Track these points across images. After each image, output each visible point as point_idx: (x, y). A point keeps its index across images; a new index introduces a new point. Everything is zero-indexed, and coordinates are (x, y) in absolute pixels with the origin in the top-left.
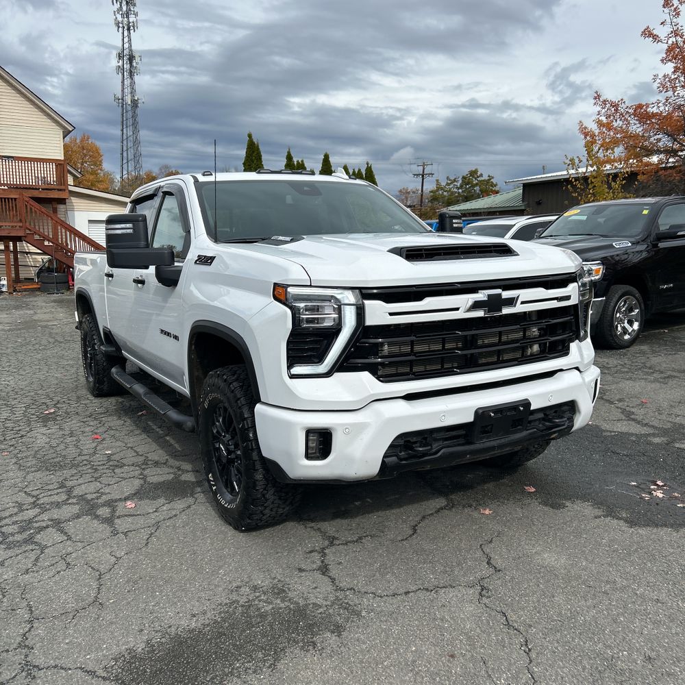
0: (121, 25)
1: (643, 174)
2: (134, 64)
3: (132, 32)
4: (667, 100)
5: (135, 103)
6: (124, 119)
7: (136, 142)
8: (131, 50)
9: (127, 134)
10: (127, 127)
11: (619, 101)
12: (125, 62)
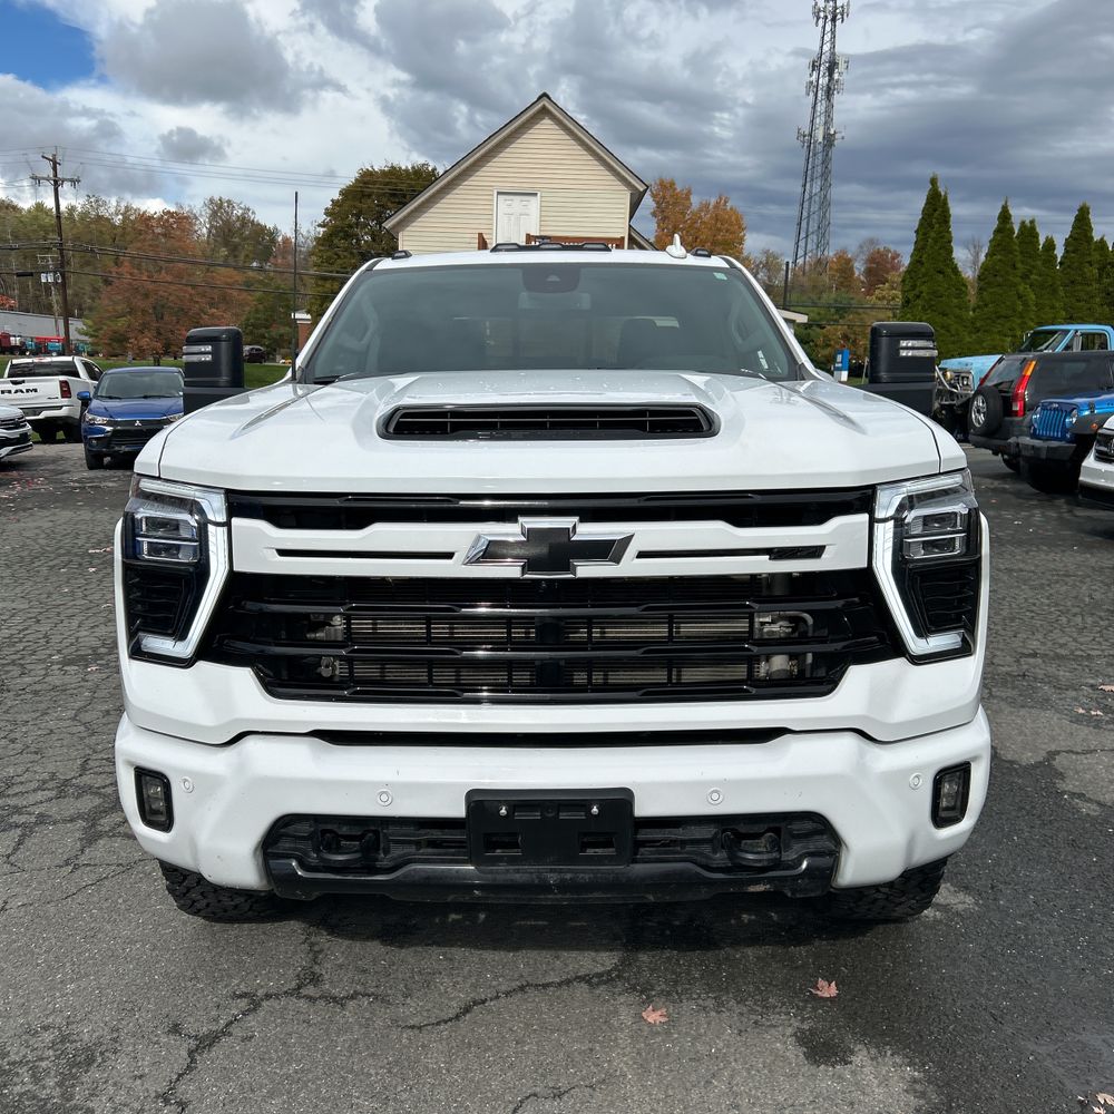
0: (822, 15)
2: (836, 76)
3: (838, 23)
5: (829, 139)
6: (810, 167)
7: (825, 203)
8: (833, 54)
9: (811, 192)
10: (812, 180)
12: (821, 73)
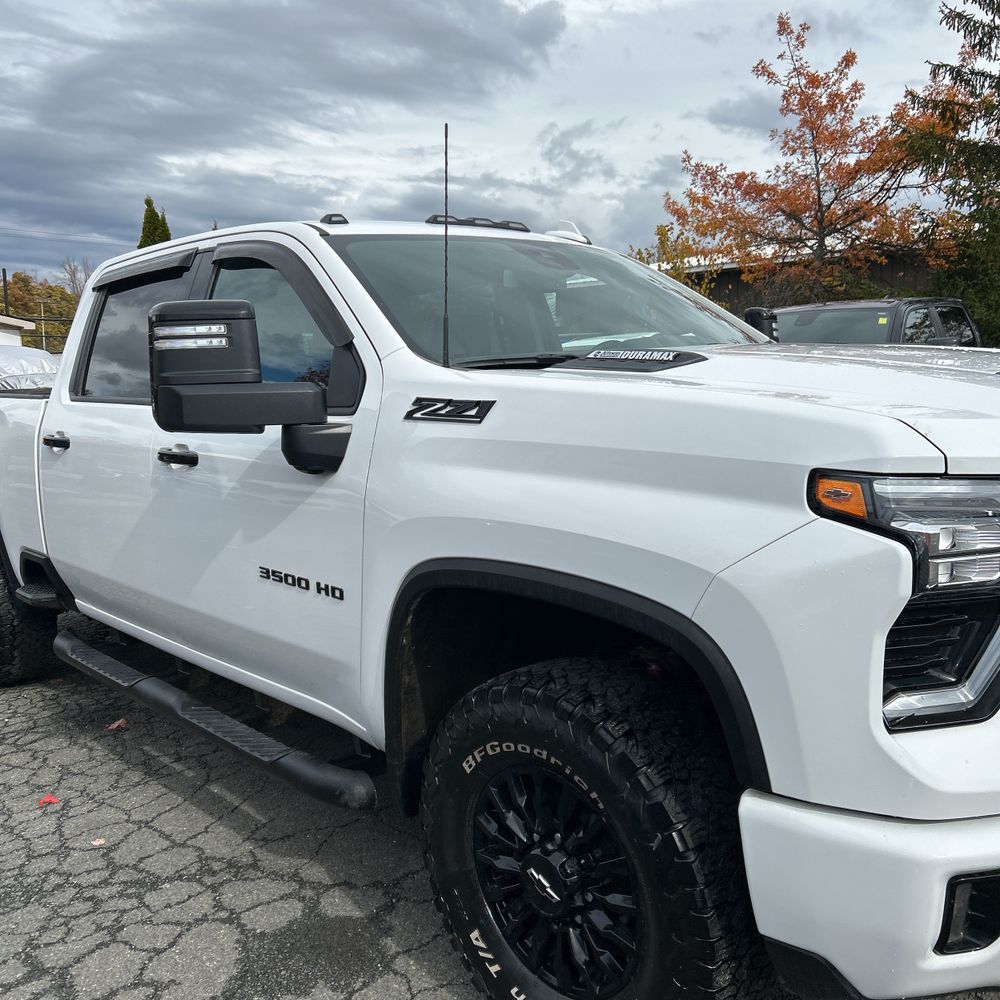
1: (750, 272)
4: (787, 168)
11: (717, 167)
